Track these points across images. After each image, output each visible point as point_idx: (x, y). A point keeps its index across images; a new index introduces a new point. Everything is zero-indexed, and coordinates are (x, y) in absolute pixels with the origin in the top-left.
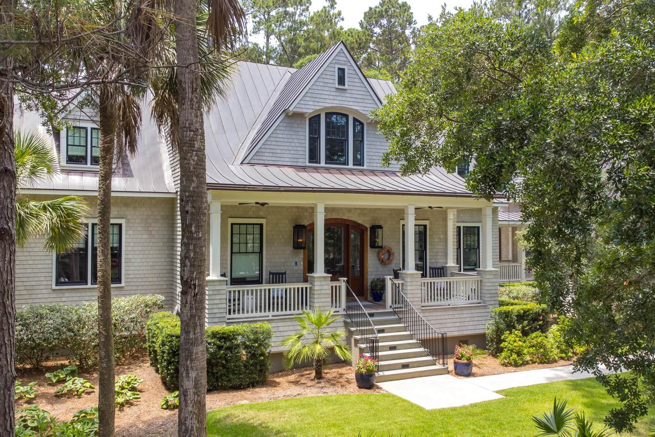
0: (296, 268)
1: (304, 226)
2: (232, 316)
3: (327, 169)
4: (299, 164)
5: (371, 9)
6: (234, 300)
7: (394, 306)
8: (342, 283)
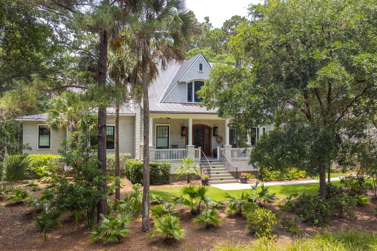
0: (182, 144)
1: (185, 127)
2: (157, 160)
3: (195, 104)
4: (184, 102)
5: (227, 21)
6: (158, 155)
7: (220, 159)
8: (199, 149)
